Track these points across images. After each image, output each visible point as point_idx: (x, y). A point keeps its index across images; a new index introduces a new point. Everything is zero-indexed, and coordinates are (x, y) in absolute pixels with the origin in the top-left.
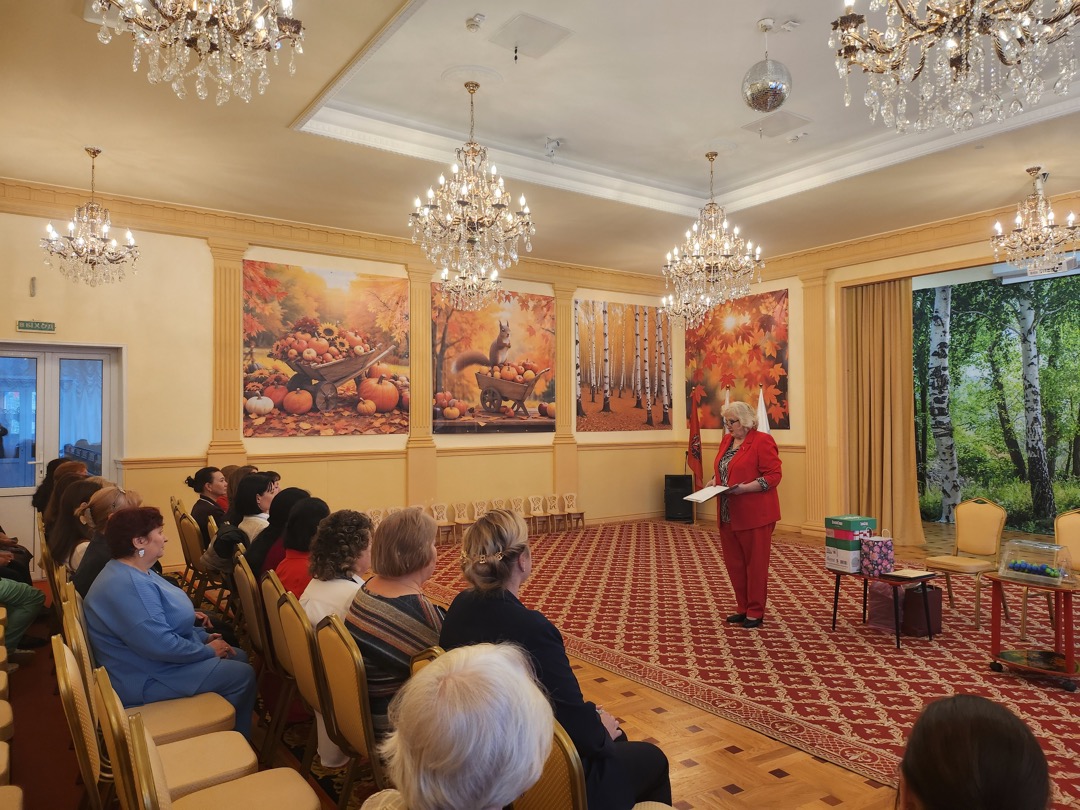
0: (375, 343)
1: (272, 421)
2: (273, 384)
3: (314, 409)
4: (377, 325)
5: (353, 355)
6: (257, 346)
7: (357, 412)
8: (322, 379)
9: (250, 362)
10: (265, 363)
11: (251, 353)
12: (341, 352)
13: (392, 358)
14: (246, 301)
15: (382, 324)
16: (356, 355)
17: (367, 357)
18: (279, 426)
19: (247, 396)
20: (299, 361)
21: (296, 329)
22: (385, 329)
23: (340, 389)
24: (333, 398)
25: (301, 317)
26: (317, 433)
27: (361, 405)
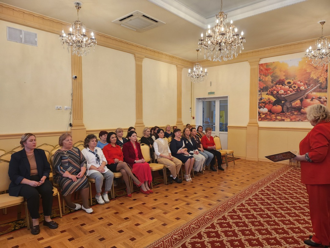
0: (310, 85)
1: (267, 116)
2: (268, 104)
3: (283, 112)
4: (311, 77)
5: (299, 90)
6: (263, 91)
7: (301, 113)
8: (286, 101)
9: (261, 97)
10: (266, 97)
11: (261, 94)
12: (294, 90)
13: (319, 90)
14: (260, 77)
15: (314, 76)
16: (301, 90)
17: (306, 91)
18: (269, 118)
19: (260, 108)
20: (277, 95)
21: (276, 84)
22: (315, 78)
23: (293, 104)
24: (290, 107)
25: (278, 79)
26: (284, 120)
27: (302, 110)
